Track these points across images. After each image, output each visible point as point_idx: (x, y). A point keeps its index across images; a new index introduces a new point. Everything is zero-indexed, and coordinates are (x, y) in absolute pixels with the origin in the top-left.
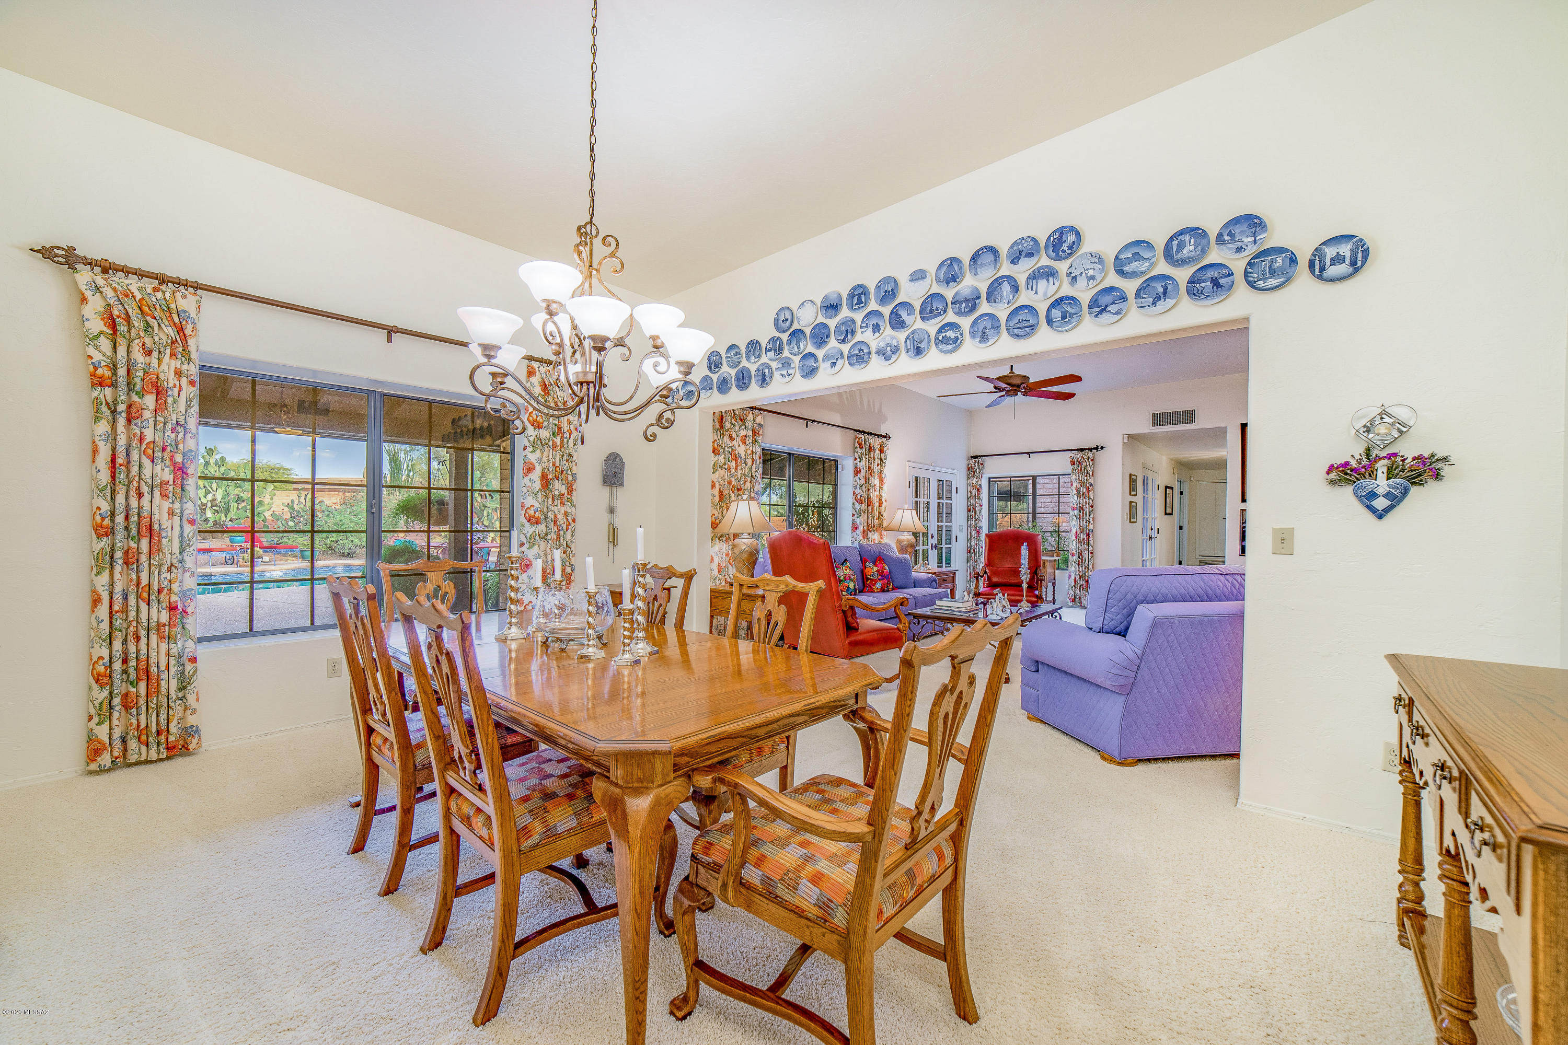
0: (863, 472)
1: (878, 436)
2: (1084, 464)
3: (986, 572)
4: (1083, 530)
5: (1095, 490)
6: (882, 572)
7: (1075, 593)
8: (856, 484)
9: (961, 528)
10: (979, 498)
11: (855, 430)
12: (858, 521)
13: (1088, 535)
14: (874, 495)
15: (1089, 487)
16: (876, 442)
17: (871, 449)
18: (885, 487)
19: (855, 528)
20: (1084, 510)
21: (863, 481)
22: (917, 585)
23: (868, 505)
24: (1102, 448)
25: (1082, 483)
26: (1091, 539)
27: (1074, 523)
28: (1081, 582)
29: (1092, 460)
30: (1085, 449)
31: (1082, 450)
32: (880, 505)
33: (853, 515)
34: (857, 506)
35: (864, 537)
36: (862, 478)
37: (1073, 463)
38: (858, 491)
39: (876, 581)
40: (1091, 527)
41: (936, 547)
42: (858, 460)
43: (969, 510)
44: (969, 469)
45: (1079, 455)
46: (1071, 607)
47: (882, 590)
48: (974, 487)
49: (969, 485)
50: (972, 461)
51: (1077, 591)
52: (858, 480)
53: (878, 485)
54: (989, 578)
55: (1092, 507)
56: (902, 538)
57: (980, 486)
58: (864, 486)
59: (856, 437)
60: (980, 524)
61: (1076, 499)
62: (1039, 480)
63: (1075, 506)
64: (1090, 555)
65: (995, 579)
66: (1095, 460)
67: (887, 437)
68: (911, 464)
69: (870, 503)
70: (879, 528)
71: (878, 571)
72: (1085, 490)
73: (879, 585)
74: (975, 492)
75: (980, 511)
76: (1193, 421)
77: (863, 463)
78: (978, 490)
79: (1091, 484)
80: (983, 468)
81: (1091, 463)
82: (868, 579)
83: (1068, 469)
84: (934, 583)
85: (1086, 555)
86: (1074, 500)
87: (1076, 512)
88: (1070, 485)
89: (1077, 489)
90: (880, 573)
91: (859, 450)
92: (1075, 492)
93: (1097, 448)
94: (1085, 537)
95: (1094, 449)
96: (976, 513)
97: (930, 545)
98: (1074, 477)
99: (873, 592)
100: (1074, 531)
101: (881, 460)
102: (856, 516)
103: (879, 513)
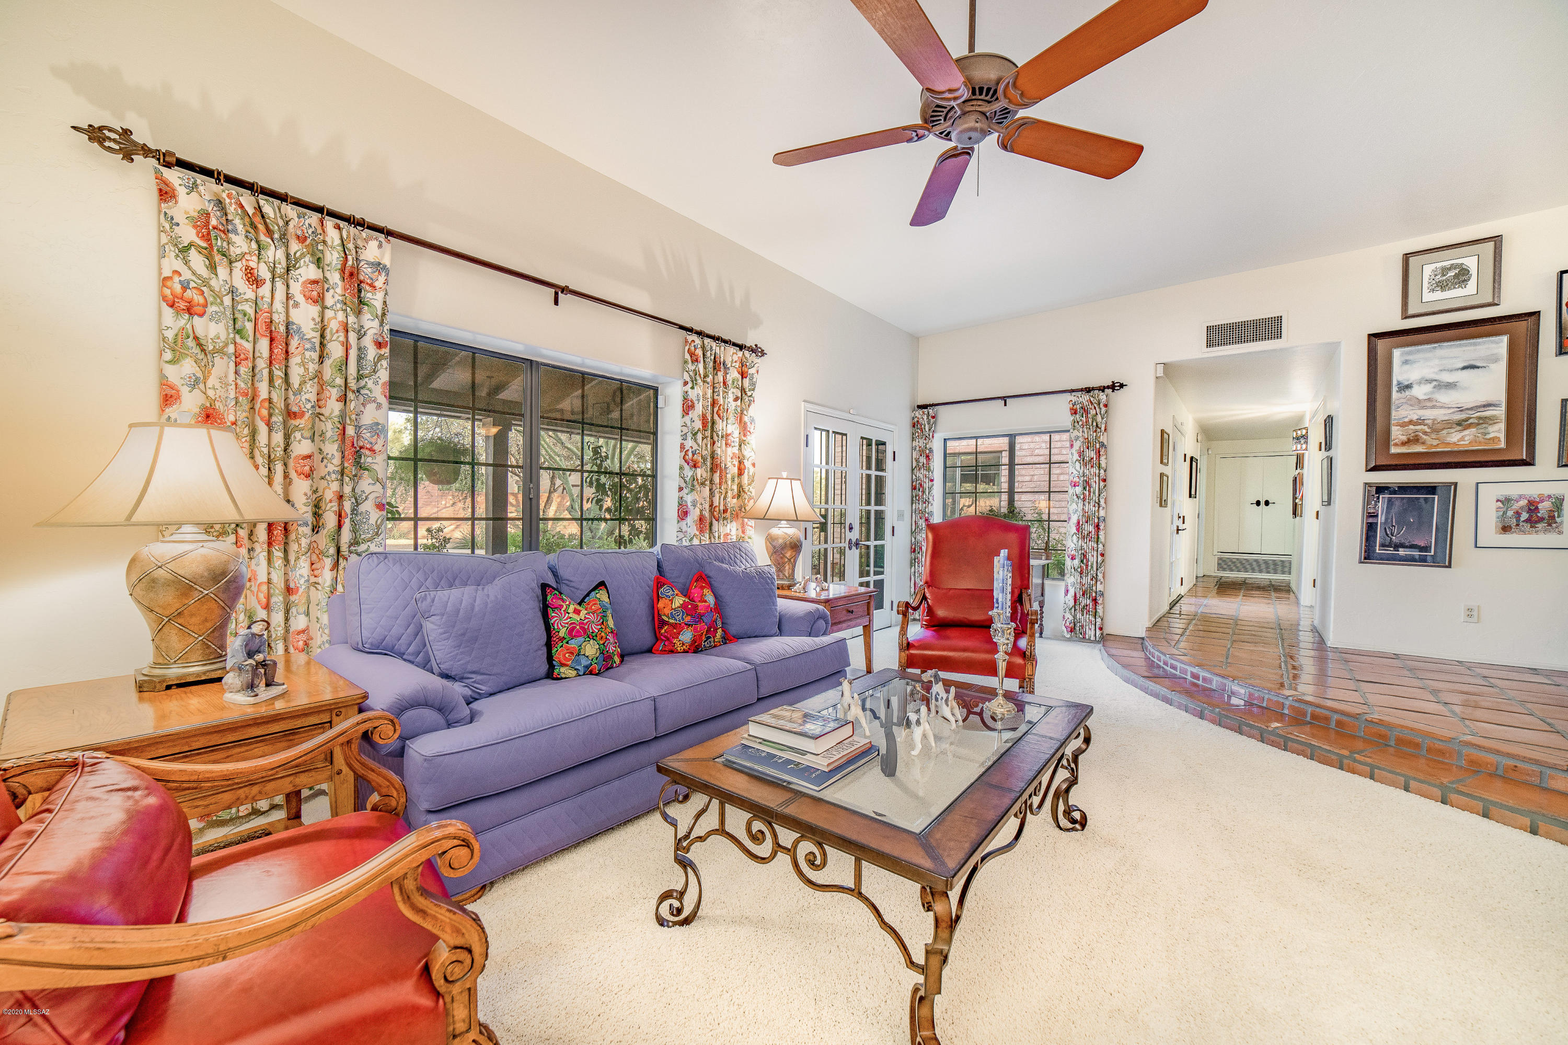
0: (699, 409)
1: (741, 347)
2: (1093, 412)
3: (924, 598)
4: (1088, 517)
5: (1109, 452)
6: (695, 607)
7: (1075, 617)
8: (685, 430)
9: (901, 516)
10: (929, 470)
11: (682, 327)
12: (689, 499)
13: (1097, 527)
14: (727, 455)
15: (1100, 449)
16: (730, 356)
17: (718, 365)
18: (751, 439)
19: (683, 514)
20: (1090, 487)
21: (698, 425)
22: (785, 627)
23: (713, 471)
24: (1122, 386)
25: (1088, 444)
26: (1101, 533)
27: (1074, 506)
28: (1085, 601)
29: (1106, 406)
30: (1093, 389)
31: (1088, 390)
32: (740, 473)
33: (681, 489)
34: (688, 472)
35: (702, 531)
36: (696, 418)
37: (1074, 412)
38: (689, 443)
39: (678, 627)
40: (1102, 513)
41: (857, 544)
42: (690, 385)
43: (914, 488)
44: (915, 425)
45: (1085, 398)
46: (1069, 640)
47: (695, 648)
48: (922, 452)
49: (913, 449)
50: (918, 414)
51: (1079, 616)
52: (689, 424)
53: (736, 434)
54: (930, 611)
55: (1104, 480)
56: (775, 531)
57: (931, 450)
58: (700, 436)
59: (686, 341)
60: (930, 508)
61: (1078, 468)
62: (1019, 439)
63: (1076, 479)
64: (1100, 558)
65: (941, 613)
66: (1110, 406)
67: (757, 351)
68: (811, 407)
69: (715, 466)
70: (739, 514)
71: (684, 606)
72: (1093, 454)
73: (687, 636)
74: (923, 460)
75: (930, 489)
76: (1279, 336)
77: (699, 390)
78: (927, 457)
79: (1103, 445)
80: (935, 423)
81: (1103, 409)
82: (664, 623)
83: (1066, 419)
84: (821, 623)
85: (1092, 559)
86: (1074, 470)
87: (1078, 490)
88: (1068, 444)
89: (1081, 454)
90: (690, 609)
91: (691, 367)
92: (1076, 457)
93: (1113, 387)
94: (1091, 528)
95: (1108, 387)
96: (923, 492)
97: (847, 542)
98: (1076, 433)
99: (672, 651)
100: (1074, 519)
101: (743, 390)
102: (685, 491)
103: (740, 486)
